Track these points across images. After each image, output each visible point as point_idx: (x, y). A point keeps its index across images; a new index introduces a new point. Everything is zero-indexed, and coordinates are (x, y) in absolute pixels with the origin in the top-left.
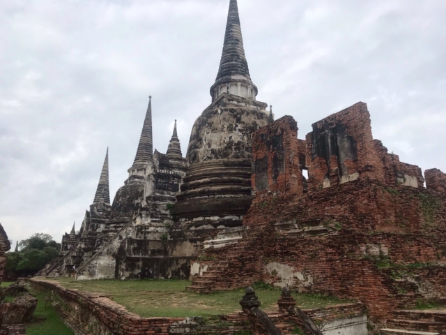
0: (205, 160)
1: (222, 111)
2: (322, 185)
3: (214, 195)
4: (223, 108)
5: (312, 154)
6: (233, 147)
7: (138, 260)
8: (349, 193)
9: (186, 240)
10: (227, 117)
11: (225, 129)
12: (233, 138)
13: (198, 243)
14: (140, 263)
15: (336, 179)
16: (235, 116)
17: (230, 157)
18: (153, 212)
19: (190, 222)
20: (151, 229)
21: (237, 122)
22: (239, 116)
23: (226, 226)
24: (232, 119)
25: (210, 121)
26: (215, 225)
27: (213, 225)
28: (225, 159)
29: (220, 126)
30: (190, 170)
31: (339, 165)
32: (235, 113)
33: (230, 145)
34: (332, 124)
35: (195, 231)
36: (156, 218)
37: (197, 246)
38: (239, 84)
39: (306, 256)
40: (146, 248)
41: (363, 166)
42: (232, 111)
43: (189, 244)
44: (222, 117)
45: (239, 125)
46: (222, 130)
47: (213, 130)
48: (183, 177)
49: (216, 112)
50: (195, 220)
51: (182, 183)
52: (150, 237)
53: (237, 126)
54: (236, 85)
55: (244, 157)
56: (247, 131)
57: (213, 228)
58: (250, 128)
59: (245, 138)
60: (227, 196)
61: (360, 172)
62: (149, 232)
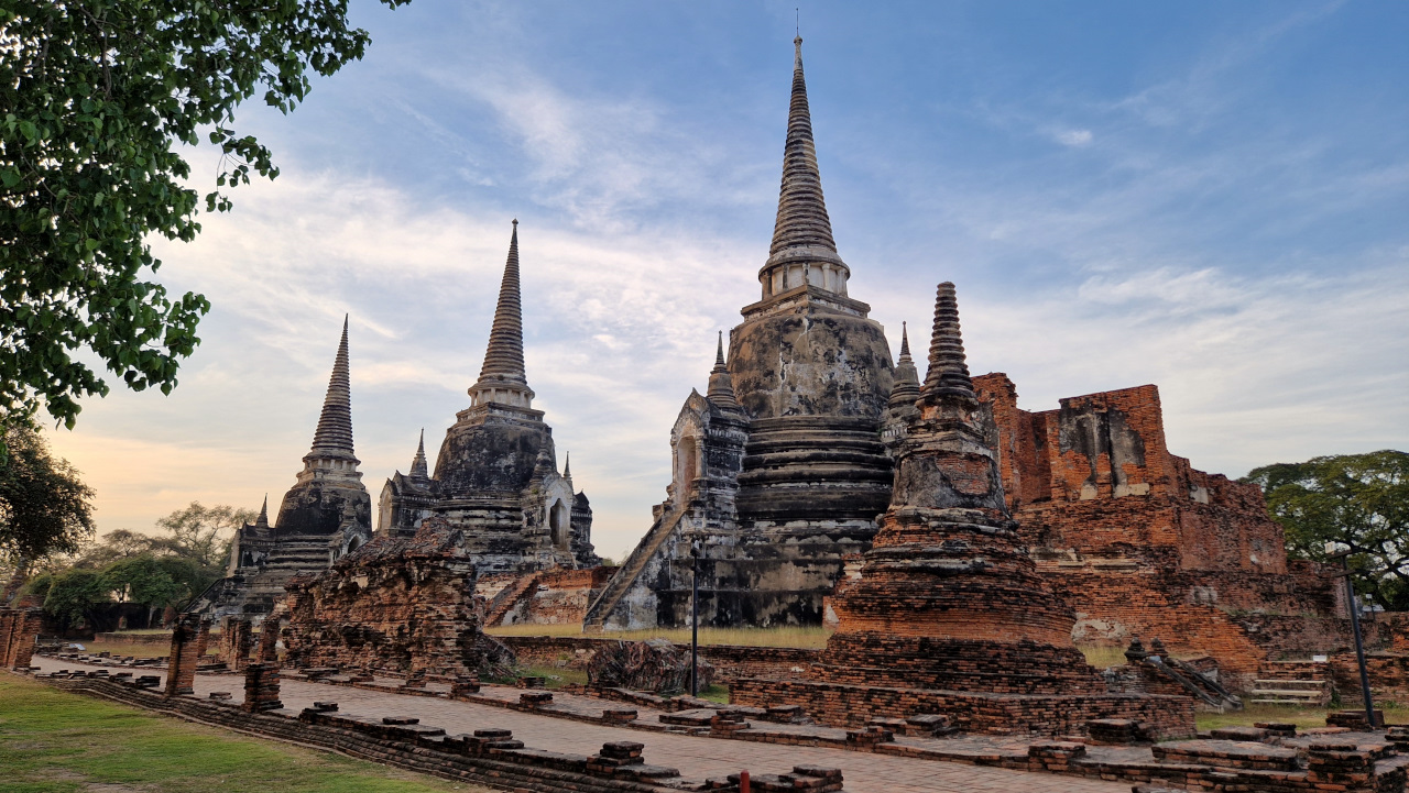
0: (787, 413)
1: (811, 322)
2: (1079, 494)
3: (820, 482)
4: (813, 316)
5: (1060, 446)
6: (839, 394)
8: (1137, 513)
9: (786, 562)
10: (822, 334)
11: (820, 358)
12: (835, 377)
13: (811, 567)
14: (714, 601)
15: (1108, 487)
16: (836, 334)
17: (835, 411)
18: (711, 508)
19: (782, 529)
20: (712, 540)
21: (840, 346)
22: (842, 334)
23: (853, 538)
24: (831, 338)
25: (787, 338)
26: (835, 537)
27: (829, 536)
28: (827, 415)
29: (809, 351)
30: (754, 431)
31: (1112, 468)
32: (835, 328)
33: (832, 388)
34: (1101, 408)
35: (801, 547)
36: (714, 519)
37: (808, 572)
38: (827, 266)
39: (1105, 599)
40: (712, 574)
41: (1157, 476)
42: (829, 322)
43: (794, 568)
44: (811, 334)
45: (844, 352)
46: (814, 359)
47: (797, 359)
48: (745, 444)
49: (799, 323)
50: (791, 525)
51: (743, 455)
52: (714, 554)
53: (840, 353)
54: (821, 267)
55: (859, 413)
56: (858, 364)
57: (831, 542)
58: (862, 357)
59: (858, 378)
60: (844, 485)
61: (1151, 484)
62: (711, 546)
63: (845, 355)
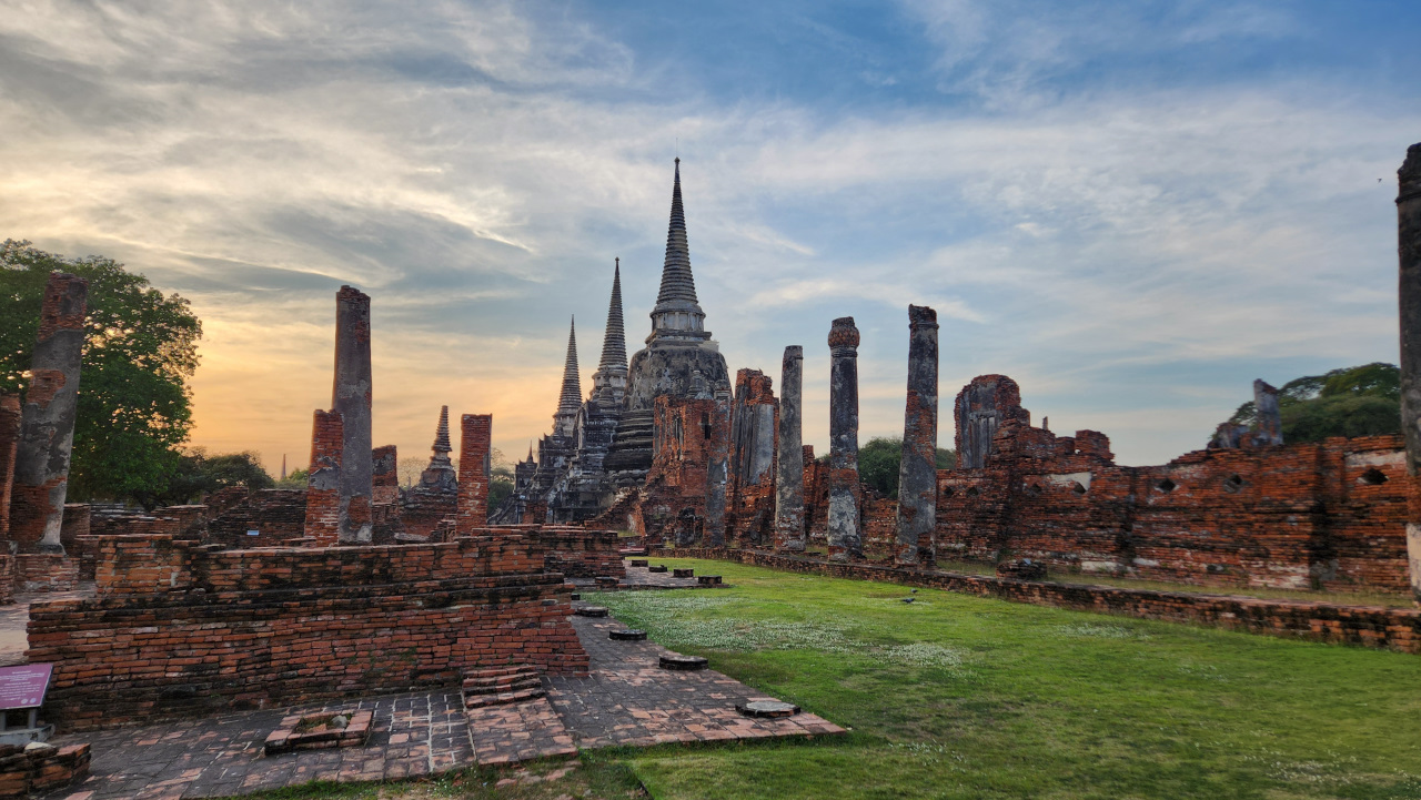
0: (635, 409)
1: (653, 353)
4: (653, 349)
6: (661, 395)
7: (569, 510)
10: (658, 360)
12: (661, 385)
16: (665, 360)
18: (585, 464)
19: (616, 475)
20: (583, 481)
21: (666, 366)
22: (669, 359)
24: (661, 362)
25: (641, 364)
26: (635, 479)
28: (652, 409)
29: (650, 371)
32: (665, 355)
33: (658, 393)
36: (588, 470)
40: (577, 499)
44: (651, 361)
46: (651, 376)
47: (643, 376)
48: (614, 427)
49: (647, 354)
50: (621, 472)
53: (666, 371)
54: (674, 314)
59: (674, 385)
60: (649, 450)
62: (580, 485)
63: (669, 371)
